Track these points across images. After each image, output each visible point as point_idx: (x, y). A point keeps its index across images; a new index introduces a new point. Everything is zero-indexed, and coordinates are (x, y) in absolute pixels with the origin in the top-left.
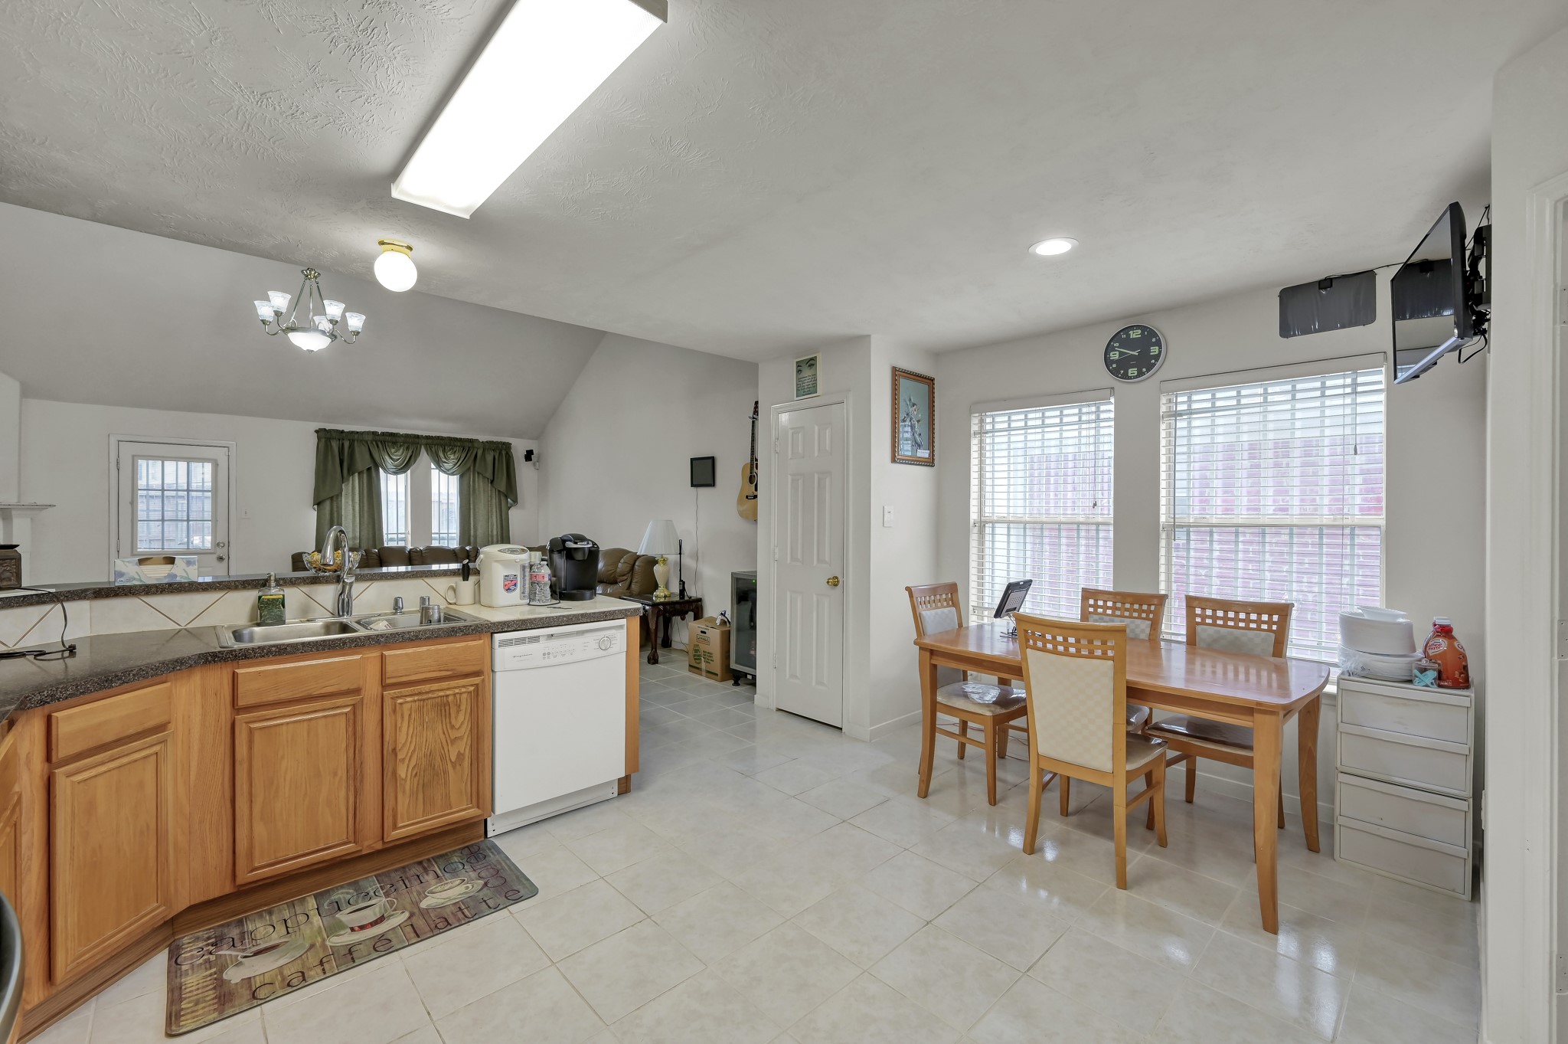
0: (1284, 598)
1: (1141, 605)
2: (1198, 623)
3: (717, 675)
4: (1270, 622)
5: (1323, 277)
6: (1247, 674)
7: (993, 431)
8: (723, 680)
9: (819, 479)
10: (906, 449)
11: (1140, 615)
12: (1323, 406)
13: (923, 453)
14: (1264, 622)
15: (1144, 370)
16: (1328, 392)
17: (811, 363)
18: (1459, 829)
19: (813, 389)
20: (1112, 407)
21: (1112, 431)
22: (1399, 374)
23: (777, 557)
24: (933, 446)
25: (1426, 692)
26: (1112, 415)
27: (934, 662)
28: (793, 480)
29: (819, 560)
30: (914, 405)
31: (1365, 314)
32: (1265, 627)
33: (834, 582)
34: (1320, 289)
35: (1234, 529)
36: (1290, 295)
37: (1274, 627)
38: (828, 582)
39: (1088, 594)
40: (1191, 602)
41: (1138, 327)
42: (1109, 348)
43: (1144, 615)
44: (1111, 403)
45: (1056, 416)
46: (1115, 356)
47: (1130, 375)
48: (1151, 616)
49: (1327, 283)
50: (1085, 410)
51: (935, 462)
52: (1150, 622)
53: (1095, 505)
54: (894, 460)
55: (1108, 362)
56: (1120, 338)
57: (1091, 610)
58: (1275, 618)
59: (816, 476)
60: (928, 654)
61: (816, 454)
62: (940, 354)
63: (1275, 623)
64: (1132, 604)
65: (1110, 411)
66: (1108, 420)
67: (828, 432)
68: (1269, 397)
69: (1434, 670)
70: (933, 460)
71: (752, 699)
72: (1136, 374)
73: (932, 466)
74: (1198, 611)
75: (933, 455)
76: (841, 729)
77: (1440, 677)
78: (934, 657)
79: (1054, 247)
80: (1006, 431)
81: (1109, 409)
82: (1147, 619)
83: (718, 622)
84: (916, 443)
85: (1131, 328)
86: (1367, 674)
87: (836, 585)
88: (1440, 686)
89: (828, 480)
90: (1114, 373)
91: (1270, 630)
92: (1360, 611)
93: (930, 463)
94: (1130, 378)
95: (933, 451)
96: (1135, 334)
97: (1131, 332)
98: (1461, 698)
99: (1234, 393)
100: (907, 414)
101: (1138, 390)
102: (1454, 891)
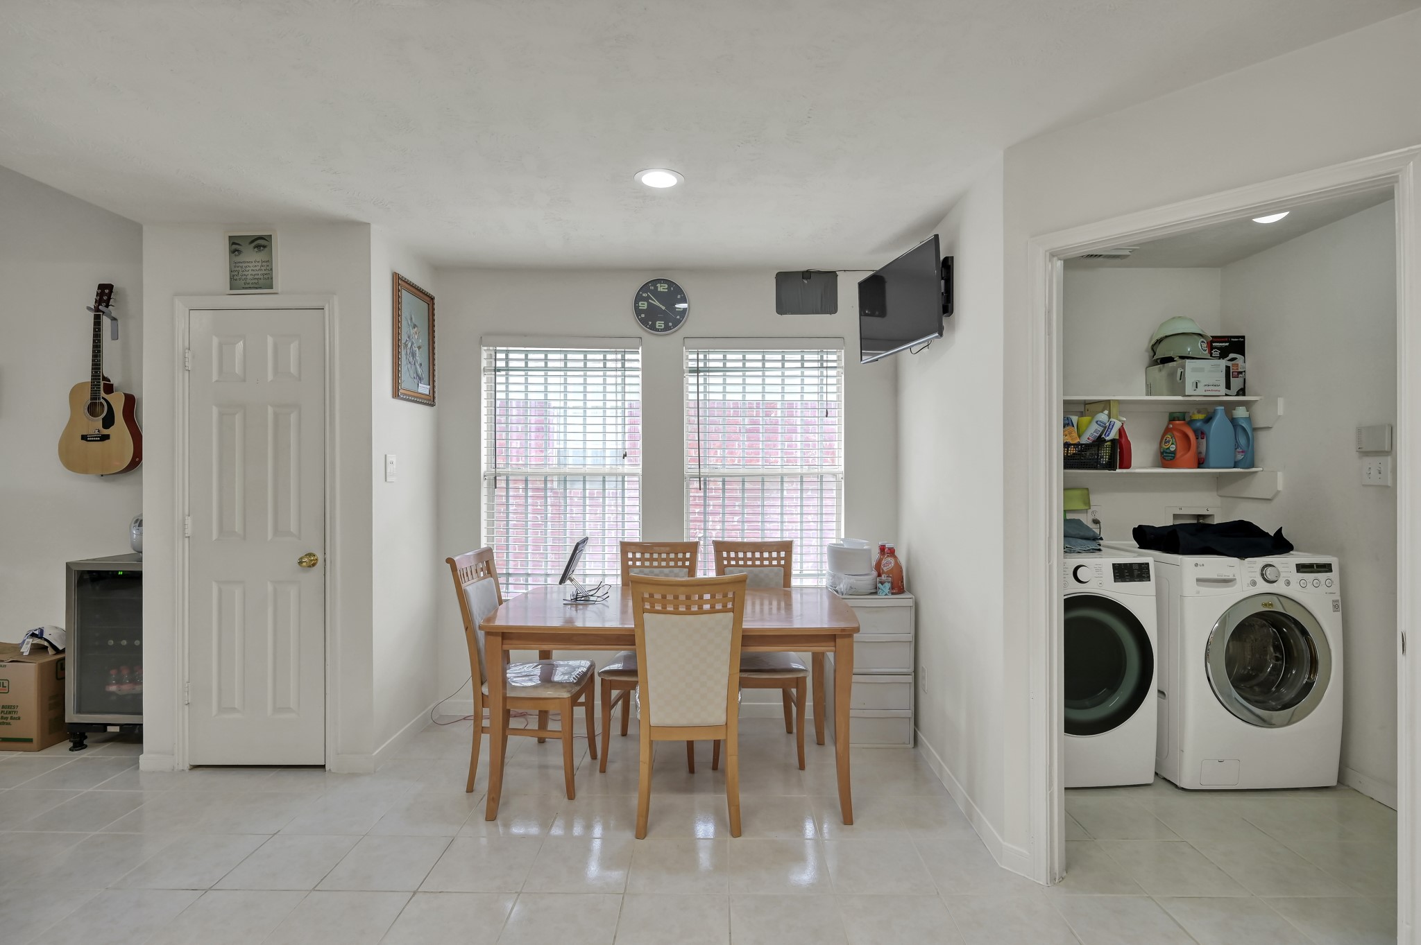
0: (787, 537)
1: (676, 554)
2: (726, 566)
3: (30, 741)
4: (779, 559)
5: (806, 269)
6: (762, 604)
7: (507, 369)
8: (44, 746)
9: (276, 415)
10: (407, 382)
11: (676, 563)
12: (783, 375)
13: (424, 389)
14: (775, 559)
15: (670, 324)
16: (806, 365)
17: (261, 243)
18: (906, 695)
19: (265, 283)
20: (639, 357)
21: (639, 380)
22: (864, 358)
23: (189, 532)
24: (434, 381)
25: (886, 599)
26: (639, 365)
27: (506, 647)
28: (221, 415)
29: (276, 531)
30: (415, 326)
31: (829, 305)
32: (775, 563)
33: (309, 562)
34: (803, 278)
35: (741, 478)
36: (784, 278)
37: (783, 562)
38: (300, 563)
39: (625, 547)
40: (720, 547)
41: (665, 281)
42: (638, 298)
43: (680, 563)
44: (637, 353)
45: (560, 360)
46: (643, 305)
47: (657, 327)
48: (687, 563)
49: (807, 274)
50: (609, 357)
51: (436, 400)
52: (686, 570)
53: (625, 455)
54: (396, 394)
55: (638, 311)
56: (648, 288)
57: (630, 563)
58: (783, 554)
59: (270, 410)
60: (500, 639)
61: (270, 377)
62: (441, 268)
63: (782, 559)
64: (668, 554)
65: (638, 360)
66: (636, 369)
67: (294, 347)
68: (747, 363)
69: (889, 582)
70: (434, 398)
71: (136, 763)
72: (663, 327)
73: (433, 405)
74: (725, 554)
75: (434, 392)
76: (323, 767)
77: (892, 588)
78: (505, 641)
79: (659, 179)
80: (524, 370)
81: (635, 359)
82: (684, 566)
83: (26, 650)
84: (418, 375)
85: (659, 281)
86: (854, 592)
87: (314, 565)
88: (893, 594)
89: (293, 418)
90: (644, 322)
91: (779, 565)
92: (842, 542)
93: (430, 401)
94: (657, 330)
95: (434, 387)
96: (662, 288)
97: (659, 285)
98: (904, 600)
99: (740, 357)
100: (409, 337)
101: (663, 343)
102: (904, 743)
